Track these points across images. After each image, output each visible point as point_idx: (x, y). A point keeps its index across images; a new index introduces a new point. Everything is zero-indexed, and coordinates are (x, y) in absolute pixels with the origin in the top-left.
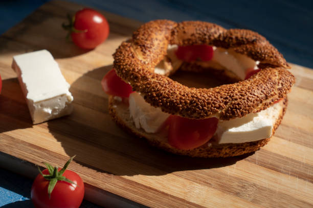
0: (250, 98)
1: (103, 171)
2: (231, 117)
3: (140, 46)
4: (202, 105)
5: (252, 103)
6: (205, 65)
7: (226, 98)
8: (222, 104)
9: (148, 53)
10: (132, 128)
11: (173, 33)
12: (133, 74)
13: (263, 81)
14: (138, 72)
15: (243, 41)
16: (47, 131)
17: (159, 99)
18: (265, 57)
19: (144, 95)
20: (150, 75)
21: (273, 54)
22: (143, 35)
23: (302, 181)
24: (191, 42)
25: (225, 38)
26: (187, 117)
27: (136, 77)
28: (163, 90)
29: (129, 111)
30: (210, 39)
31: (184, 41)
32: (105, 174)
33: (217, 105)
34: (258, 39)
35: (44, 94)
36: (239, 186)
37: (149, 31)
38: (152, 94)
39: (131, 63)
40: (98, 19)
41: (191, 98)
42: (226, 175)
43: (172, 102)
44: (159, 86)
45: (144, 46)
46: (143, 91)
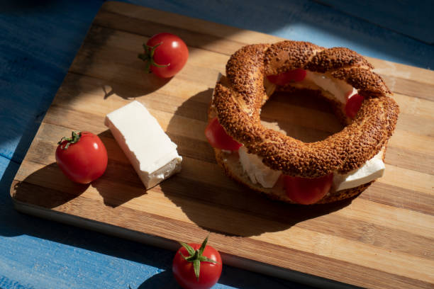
0: (364, 149)
1: (231, 235)
2: (348, 171)
3: (241, 92)
4: (321, 166)
5: (367, 154)
6: (300, 86)
7: (343, 154)
8: (339, 161)
9: (251, 100)
10: (248, 183)
11: (265, 61)
12: (245, 134)
13: (373, 124)
14: (249, 132)
15: (339, 63)
16: (162, 195)
17: (279, 163)
18: (366, 85)
19: (262, 158)
20: (263, 134)
21: (374, 80)
22: (240, 77)
23: (415, 213)
24: (285, 70)
25: (320, 62)
26: (307, 177)
27: (250, 138)
28: (281, 152)
29: (240, 163)
30: (304, 62)
31: (278, 70)
32: (234, 238)
33: (335, 162)
34: (354, 58)
35: (156, 163)
36: (359, 229)
37: (244, 69)
38: (270, 158)
39: (239, 121)
40: (175, 44)
41: (309, 160)
42: (345, 219)
43: (292, 165)
44: (275, 148)
45: (245, 92)
46: (260, 154)
